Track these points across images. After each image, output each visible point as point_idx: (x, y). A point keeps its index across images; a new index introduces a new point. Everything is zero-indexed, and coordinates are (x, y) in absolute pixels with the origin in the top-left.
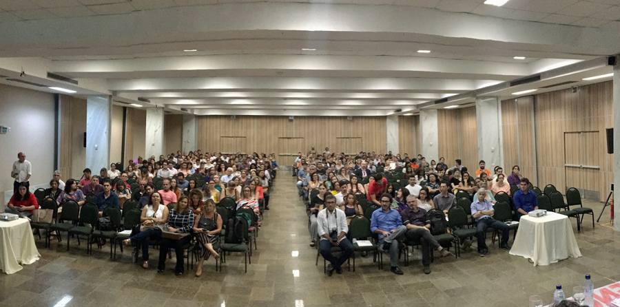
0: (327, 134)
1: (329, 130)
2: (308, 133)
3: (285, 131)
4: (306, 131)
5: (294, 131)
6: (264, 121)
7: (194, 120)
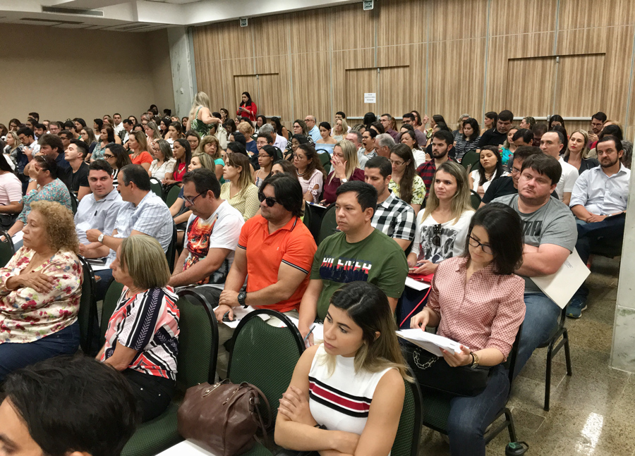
0: (478, 51)
1: (484, 33)
2: (421, 47)
3: (359, 49)
4: (416, 44)
5: (383, 47)
6: (312, 24)
7: (185, 37)
